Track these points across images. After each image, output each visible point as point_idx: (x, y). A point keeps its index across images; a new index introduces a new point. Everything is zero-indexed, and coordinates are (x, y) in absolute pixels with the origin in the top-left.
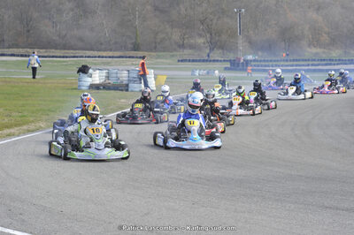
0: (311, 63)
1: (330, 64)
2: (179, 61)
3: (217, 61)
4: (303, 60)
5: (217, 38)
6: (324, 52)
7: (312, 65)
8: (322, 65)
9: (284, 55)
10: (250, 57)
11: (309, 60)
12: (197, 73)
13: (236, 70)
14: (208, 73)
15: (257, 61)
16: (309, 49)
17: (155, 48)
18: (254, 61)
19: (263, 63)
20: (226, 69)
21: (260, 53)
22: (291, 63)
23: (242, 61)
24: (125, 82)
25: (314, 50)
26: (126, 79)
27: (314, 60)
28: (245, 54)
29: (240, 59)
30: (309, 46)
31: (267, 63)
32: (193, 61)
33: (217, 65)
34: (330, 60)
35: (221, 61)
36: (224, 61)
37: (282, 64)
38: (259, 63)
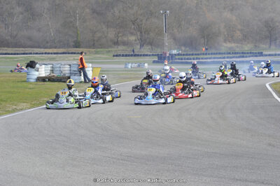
0: (226, 56)
1: (243, 57)
2: (114, 56)
3: (147, 55)
4: (220, 54)
5: (146, 36)
6: (237, 47)
7: (228, 58)
8: (237, 57)
9: (204, 49)
10: (175, 52)
11: (224, 53)
12: (129, 66)
14: (139, 66)
15: (181, 55)
16: (225, 44)
17: (94, 45)
18: (178, 55)
19: (187, 57)
20: (154, 62)
21: (183, 48)
22: (210, 56)
23: (168, 55)
24: (67, 75)
25: (229, 45)
26: (69, 72)
27: (230, 53)
28: (171, 49)
30: (225, 41)
31: (189, 57)
32: (126, 56)
33: (147, 58)
34: (243, 53)
35: (150, 55)
36: (153, 55)
37: (202, 56)
38: (182, 57)
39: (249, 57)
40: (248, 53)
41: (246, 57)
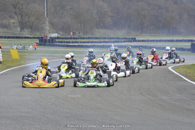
0: (103, 40)
1: (118, 42)
3: (28, 38)
5: (27, 19)
7: (104, 42)
10: (55, 35)
11: (101, 38)
13: (45, 45)
15: (60, 38)
18: (58, 38)
19: (66, 40)
21: (61, 33)
22: (88, 40)
23: (48, 38)
27: (105, 38)
29: (47, 37)
31: (68, 40)
34: (117, 38)
35: (31, 38)
36: (34, 38)
37: (80, 40)
38: (61, 40)
39: (124, 42)
40: (122, 38)
41: (121, 42)
